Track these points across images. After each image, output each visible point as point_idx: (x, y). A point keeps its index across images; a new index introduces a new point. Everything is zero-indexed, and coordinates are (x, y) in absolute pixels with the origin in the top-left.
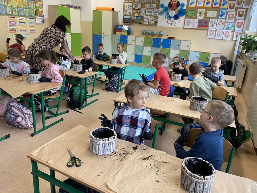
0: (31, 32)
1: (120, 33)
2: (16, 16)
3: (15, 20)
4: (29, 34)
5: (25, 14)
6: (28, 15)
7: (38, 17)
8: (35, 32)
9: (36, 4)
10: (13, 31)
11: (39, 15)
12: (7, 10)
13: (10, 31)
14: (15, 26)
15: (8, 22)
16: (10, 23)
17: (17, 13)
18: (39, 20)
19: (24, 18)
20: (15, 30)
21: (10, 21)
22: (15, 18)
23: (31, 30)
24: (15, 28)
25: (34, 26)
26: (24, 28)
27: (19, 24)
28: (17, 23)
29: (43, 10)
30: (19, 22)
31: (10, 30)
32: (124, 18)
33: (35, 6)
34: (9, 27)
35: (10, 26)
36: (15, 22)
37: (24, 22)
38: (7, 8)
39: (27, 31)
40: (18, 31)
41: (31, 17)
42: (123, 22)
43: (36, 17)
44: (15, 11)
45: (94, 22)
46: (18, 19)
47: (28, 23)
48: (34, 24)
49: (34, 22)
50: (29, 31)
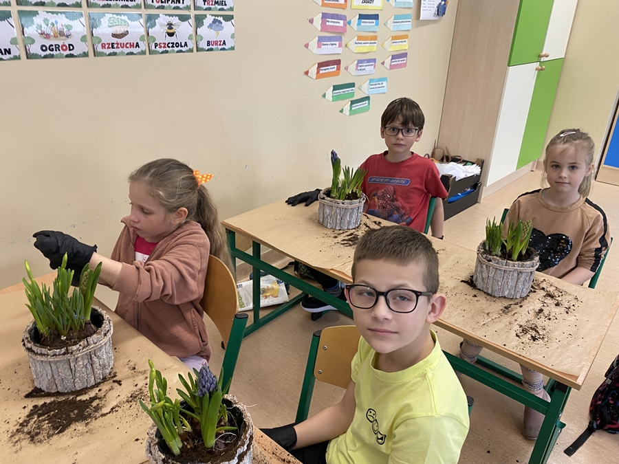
0: (392, 67)
4: (385, 79)
8: (404, 65)
10: (330, 69)
13: (318, 72)
14: (340, 39)
15: (318, 20)
16: (323, 24)
20: (338, 62)
21: (324, 16)
23: (394, 57)
24: (340, 50)
25: (406, 37)
27: (355, 27)
28: (349, 23)
30: (362, 17)
31: (321, 65)
34: (319, 46)
35: (321, 39)
36: (343, 18)
37: (376, 17)
39: (378, 63)
40: (346, 68)
47: (390, 22)
49: (409, 12)
50: (388, 62)
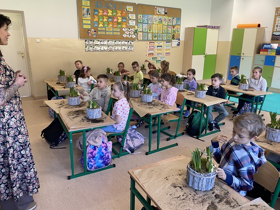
0: (166, 55)
1: (265, 53)
2: (156, 40)
3: (154, 45)
4: (165, 57)
5: (163, 39)
6: (165, 39)
7: (174, 41)
8: (170, 55)
9: (174, 28)
10: (151, 55)
11: (175, 39)
12: (149, 36)
14: (153, 50)
15: (148, 47)
17: (156, 38)
18: (175, 43)
19: (162, 42)
20: (153, 54)
21: (149, 46)
22: (154, 43)
23: (166, 53)
24: (153, 52)
26: (161, 52)
27: (156, 48)
29: (180, 34)
30: (157, 46)
31: (149, 54)
32: (273, 35)
33: (173, 30)
35: (149, 50)
36: (154, 47)
37: (161, 46)
38: (149, 35)
39: (162, 54)
40: (155, 55)
41: (168, 41)
42: (272, 39)
43: (173, 40)
44: (155, 37)
45: (233, 43)
46: (156, 44)
47: (165, 47)
48: (170, 48)
49: (170, 45)
50: (165, 54)
